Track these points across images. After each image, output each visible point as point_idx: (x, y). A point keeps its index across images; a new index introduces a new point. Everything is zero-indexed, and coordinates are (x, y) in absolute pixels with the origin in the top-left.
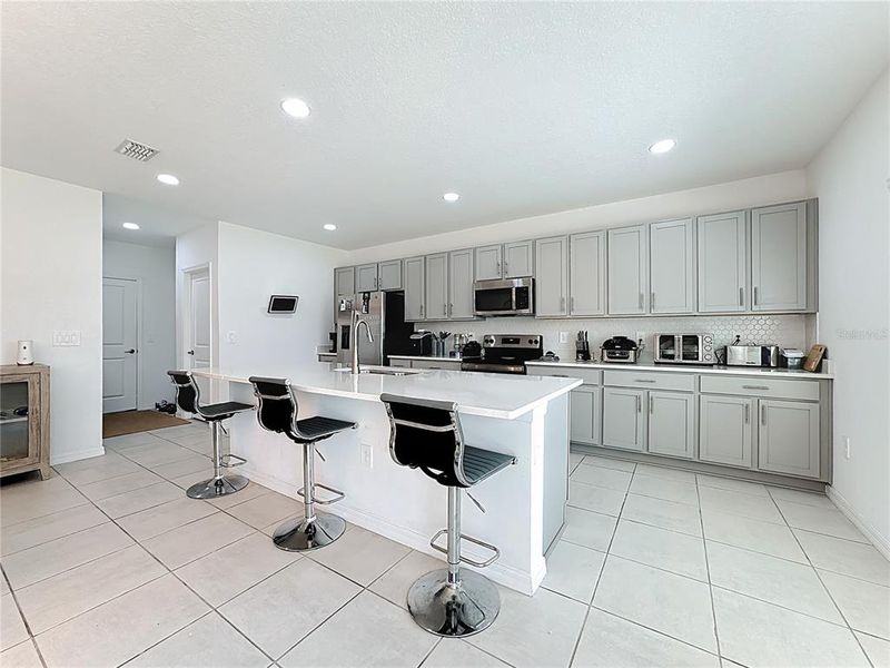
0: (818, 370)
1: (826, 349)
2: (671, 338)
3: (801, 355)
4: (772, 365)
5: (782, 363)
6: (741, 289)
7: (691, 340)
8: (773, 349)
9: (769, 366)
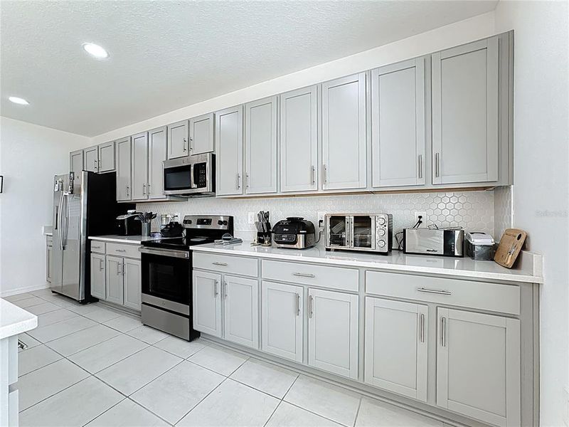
0: (516, 265)
1: (527, 237)
2: (343, 218)
3: (490, 241)
4: (456, 254)
5: (468, 250)
6: (420, 157)
7: (363, 222)
8: (457, 233)
9: (452, 255)
